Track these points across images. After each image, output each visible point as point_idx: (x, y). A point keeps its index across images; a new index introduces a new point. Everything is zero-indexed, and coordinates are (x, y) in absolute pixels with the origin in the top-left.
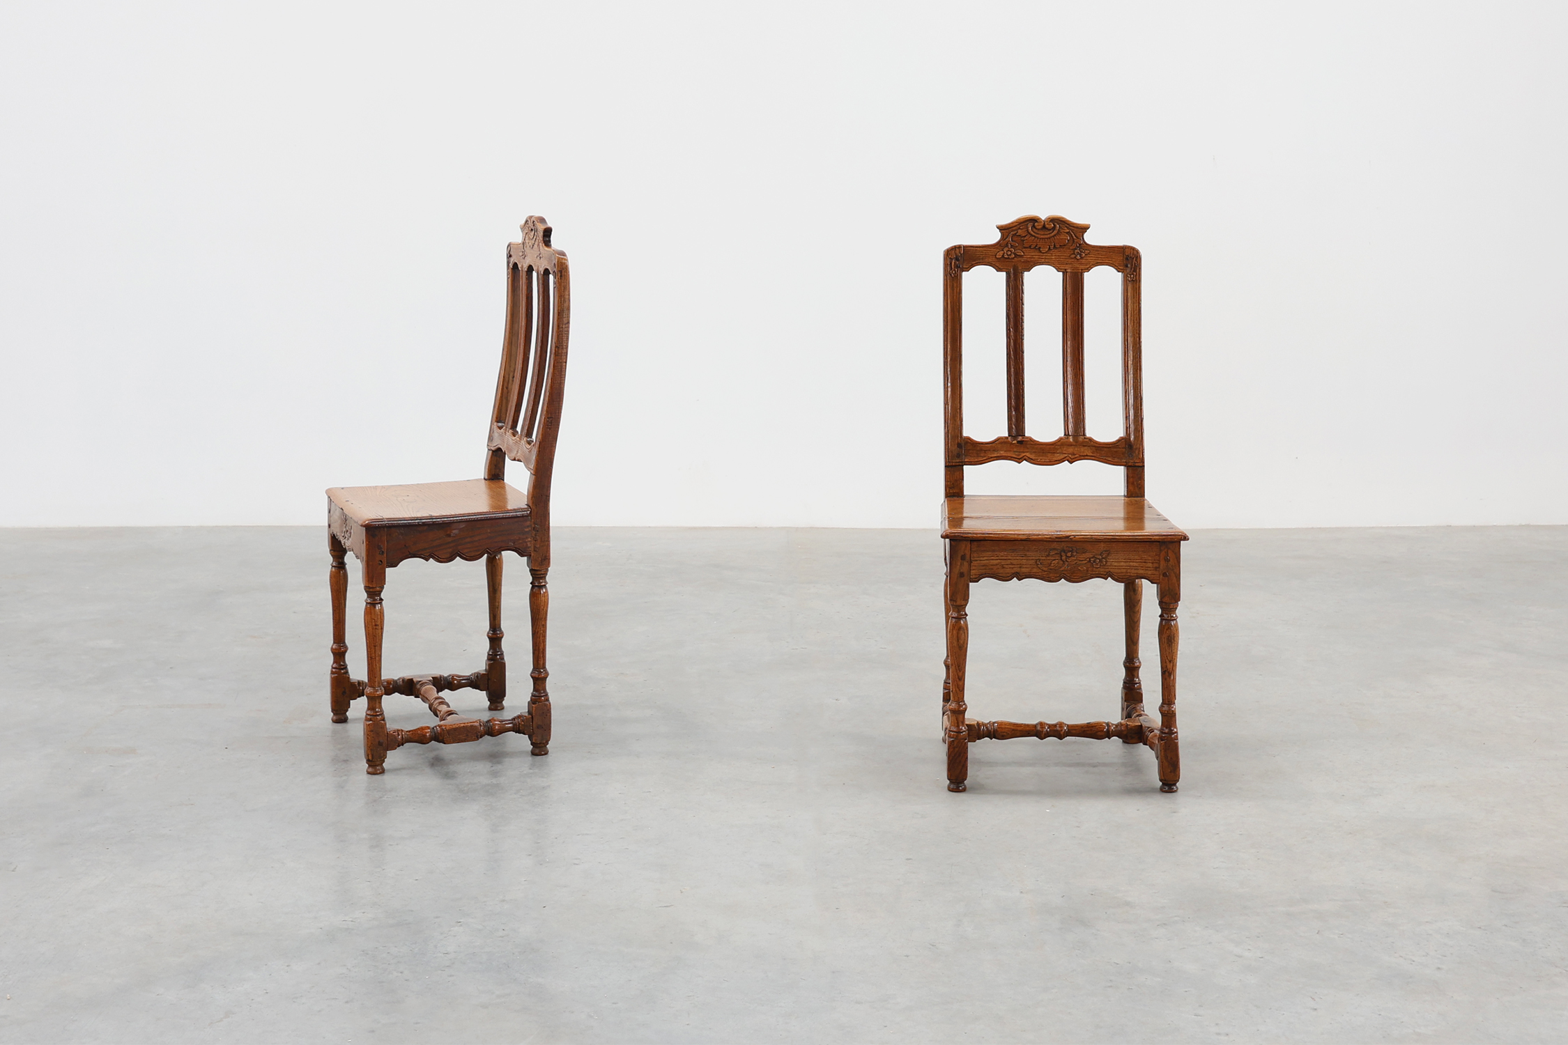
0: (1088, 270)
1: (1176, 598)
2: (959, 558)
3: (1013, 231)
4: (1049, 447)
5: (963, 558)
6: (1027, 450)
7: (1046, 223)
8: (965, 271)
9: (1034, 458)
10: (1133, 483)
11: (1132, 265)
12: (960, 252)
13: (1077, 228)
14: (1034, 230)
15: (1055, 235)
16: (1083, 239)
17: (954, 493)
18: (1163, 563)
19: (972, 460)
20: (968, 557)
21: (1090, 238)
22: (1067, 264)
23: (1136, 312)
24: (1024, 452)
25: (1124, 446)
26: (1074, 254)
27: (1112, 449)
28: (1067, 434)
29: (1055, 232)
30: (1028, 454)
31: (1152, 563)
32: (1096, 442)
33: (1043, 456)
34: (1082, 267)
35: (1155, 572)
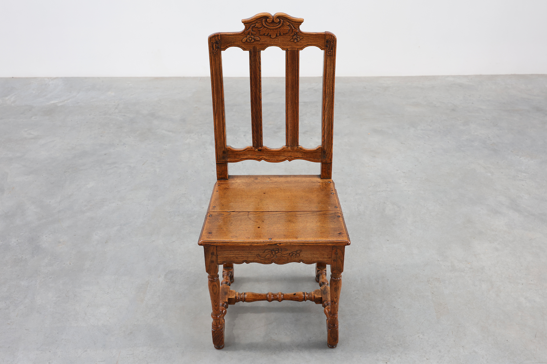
0: (302, 49)
1: (341, 270)
2: (210, 254)
3: (253, 24)
4: (276, 152)
5: (212, 254)
6: (263, 155)
7: (274, 19)
8: (223, 50)
9: (267, 159)
10: (325, 172)
11: (330, 46)
12: (218, 39)
13: (295, 22)
14: (267, 23)
15: (280, 27)
16: (299, 29)
17: (222, 177)
18: (334, 256)
19: (232, 160)
20: (215, 253)
21: (304, 28)
22: (288, 45)
23: (332, 74)
24: (262, 156)
25: (320, 152)
26: (293, 39)
27: (314, 154)
28: (287, 145)
29: (281, 24)
30: (264, 157)
31: (327, 255)
32: (304, 150)
33: (273, 157)
34: (298, 47)
35: (329, 260)
